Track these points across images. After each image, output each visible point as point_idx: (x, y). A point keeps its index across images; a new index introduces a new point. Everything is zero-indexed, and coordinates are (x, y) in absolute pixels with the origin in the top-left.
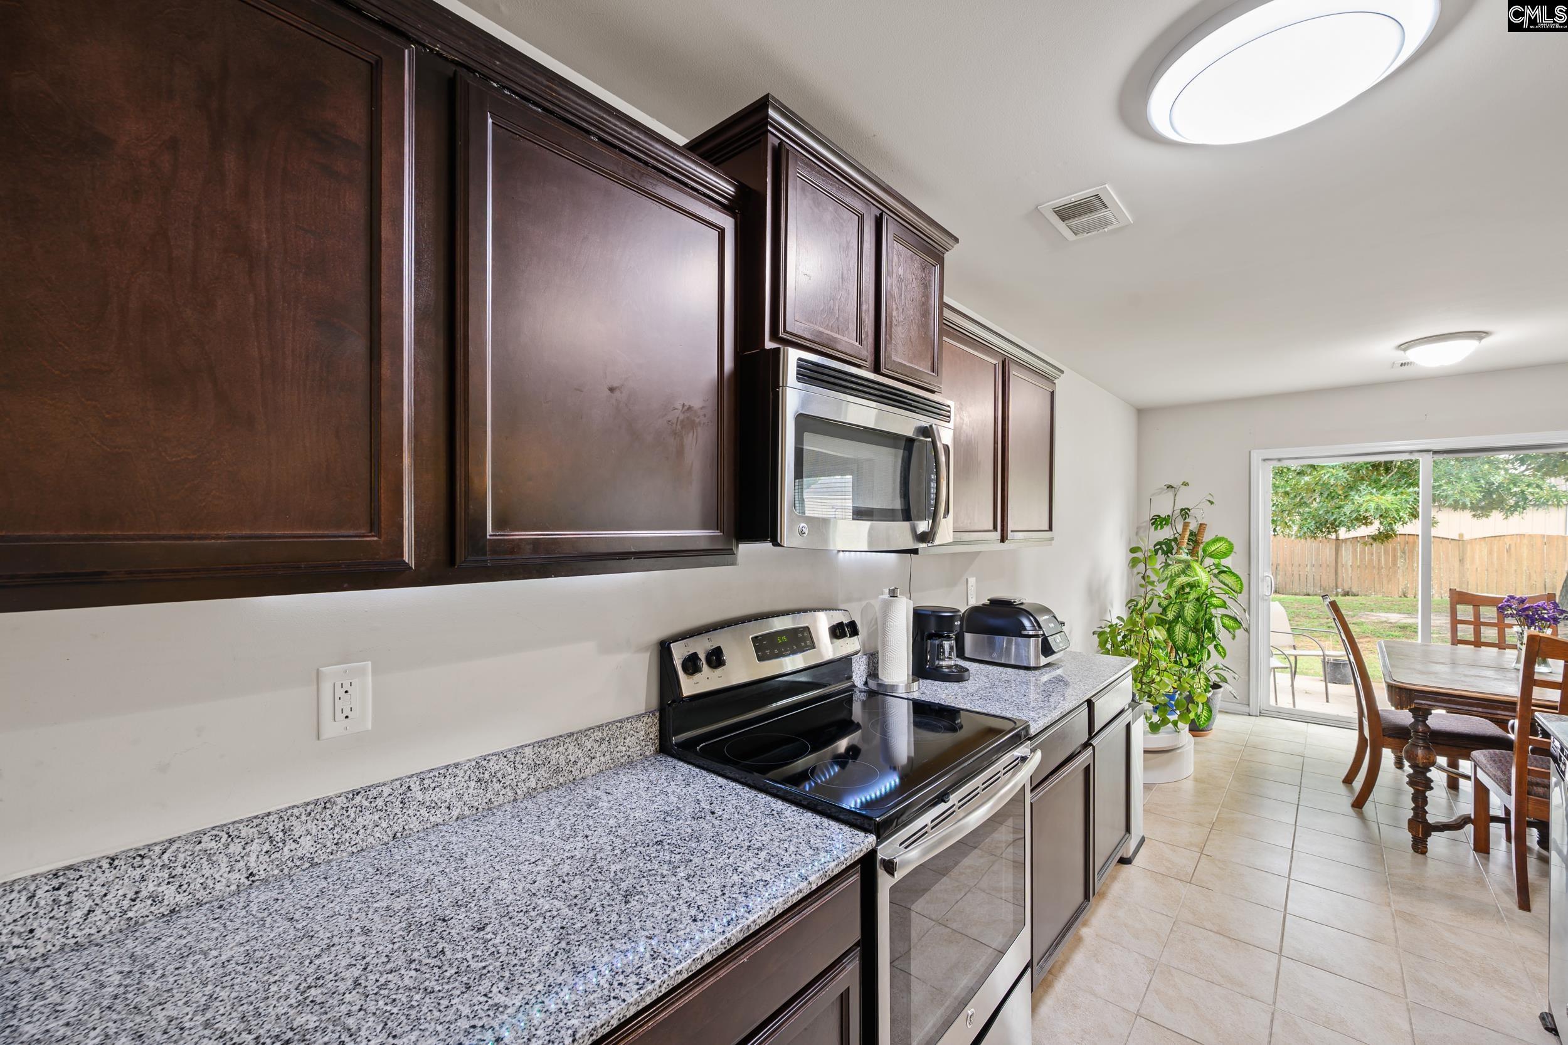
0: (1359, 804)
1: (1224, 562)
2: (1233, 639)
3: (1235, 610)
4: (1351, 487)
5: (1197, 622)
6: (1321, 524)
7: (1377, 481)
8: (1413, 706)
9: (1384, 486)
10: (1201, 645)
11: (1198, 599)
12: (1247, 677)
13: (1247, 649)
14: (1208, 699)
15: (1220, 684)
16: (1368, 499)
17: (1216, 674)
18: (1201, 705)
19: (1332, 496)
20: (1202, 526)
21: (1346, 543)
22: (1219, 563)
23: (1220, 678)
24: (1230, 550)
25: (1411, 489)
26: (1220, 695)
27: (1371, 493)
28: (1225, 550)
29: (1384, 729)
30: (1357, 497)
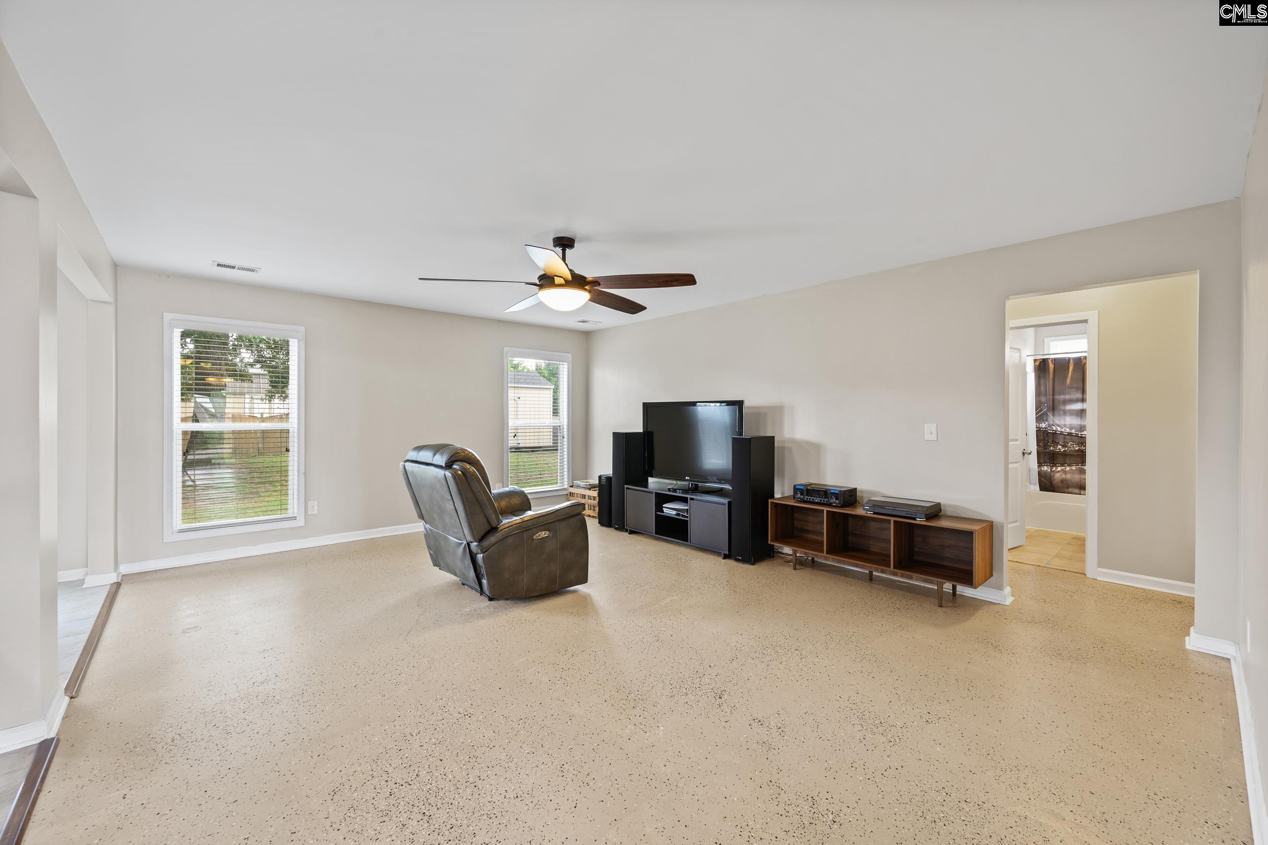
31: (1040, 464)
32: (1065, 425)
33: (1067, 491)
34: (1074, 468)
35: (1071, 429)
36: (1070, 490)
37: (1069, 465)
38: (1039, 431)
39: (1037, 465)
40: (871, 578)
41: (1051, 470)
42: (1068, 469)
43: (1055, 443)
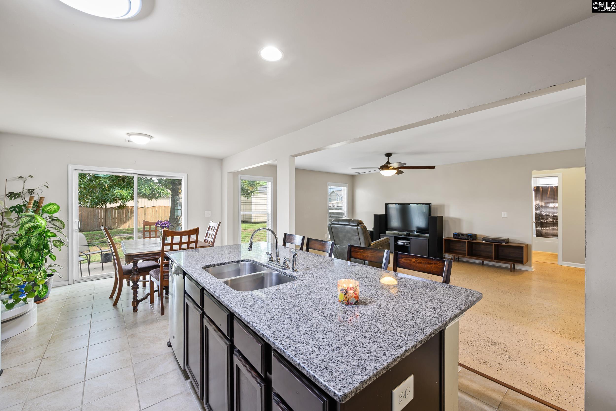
0: (115, 304)
1: (54, 215)
2: (60, 251)
3: (60, 237)
4: (111, 187)
5: (39, 245)
6: (100, 202)
7: (120, 185)
8: (133, 261)
9: (122, 187)
10: (41, 257)
11: (39, 234)
12: (67, 268)
13: (67, 255)
14: (46, 283)
15: (53, 274)
16: (117, 192)
17: (50, 269)
18: (41, 286)
19: (104, 190)
20: (42, 199)
21: (109, 210)
22: (52, 216)
23: (53, 271)
24: (58, 209)
25: (131, 189)
26: (53, 279)
27: (118, 190)
28: (55, 209)
29: (124, 273)
30: (113, 191)
31: (536, 227)
32: (547, 212)
33: (547, 237)
34: (550, 228)
35: (549, 213)
36: (549, 236)
37: (549, 227)
38: (536, 214)
39: (535, 227)
40: (483, 264)
41: (541, 229)
42: (548, 228)
43: (543, 219)
